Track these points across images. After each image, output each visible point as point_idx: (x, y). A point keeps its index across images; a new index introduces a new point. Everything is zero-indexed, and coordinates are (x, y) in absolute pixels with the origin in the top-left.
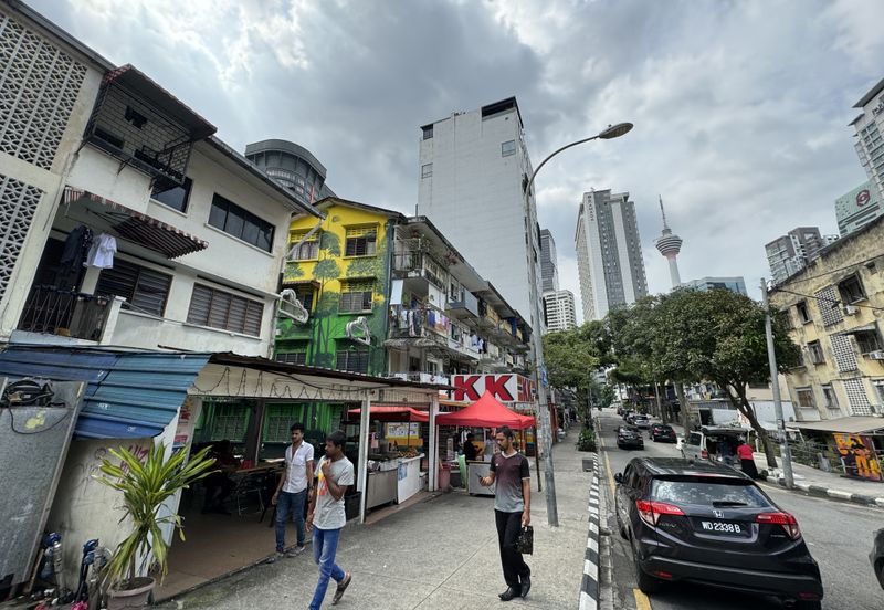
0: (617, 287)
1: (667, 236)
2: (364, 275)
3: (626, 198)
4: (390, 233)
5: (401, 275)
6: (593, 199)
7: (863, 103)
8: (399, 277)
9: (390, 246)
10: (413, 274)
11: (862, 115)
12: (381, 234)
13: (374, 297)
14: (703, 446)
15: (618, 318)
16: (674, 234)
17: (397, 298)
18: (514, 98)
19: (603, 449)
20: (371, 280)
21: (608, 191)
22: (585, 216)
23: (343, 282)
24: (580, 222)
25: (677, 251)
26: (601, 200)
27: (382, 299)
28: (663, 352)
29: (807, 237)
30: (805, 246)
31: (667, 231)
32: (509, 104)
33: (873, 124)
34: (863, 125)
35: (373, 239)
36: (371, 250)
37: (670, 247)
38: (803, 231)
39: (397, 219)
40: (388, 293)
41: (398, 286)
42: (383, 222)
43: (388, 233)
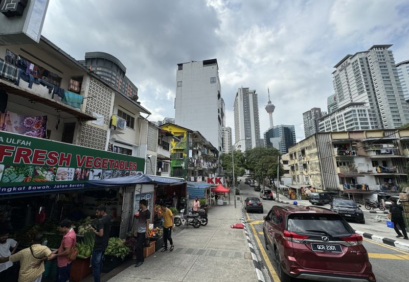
0: (249, 128)
1: (270, 104)
2: (180, 148)
3: (255, 92)
4: (188, 135)
5: (191, 148)
6: (242, 91)
7: (336, 66)
8: (191, 149)
9: (188, 140)
10: (195, 148)
11: (336, 71)
12: (185, 135)
13: (184, 154)
14: (264, 193)
15: (248, 153)
16: (272, 104)
17: (190, 155)
18: (216, 60)
19: (241, 194)
20: (183, 150)
21: (248, 88)
22: (239, 97)
23: (174, 150)
24: (236, 100)
25: (273, 111)
26: (245, 91)
27: (186, 155)
28: (257, 171)
29: (317, 111)
30: (316, 115)
31: (270, 102)
32: (214, 62)
33: (338, 75)
34: (336, 74)
35: (183, 137)
36: (182, 140)
37: (270, 109)
38: (315, 109)
39: (189, 131)
40: (188, 154)
41: (191, 152)
42: (186, 132)
43: (187, 135)
